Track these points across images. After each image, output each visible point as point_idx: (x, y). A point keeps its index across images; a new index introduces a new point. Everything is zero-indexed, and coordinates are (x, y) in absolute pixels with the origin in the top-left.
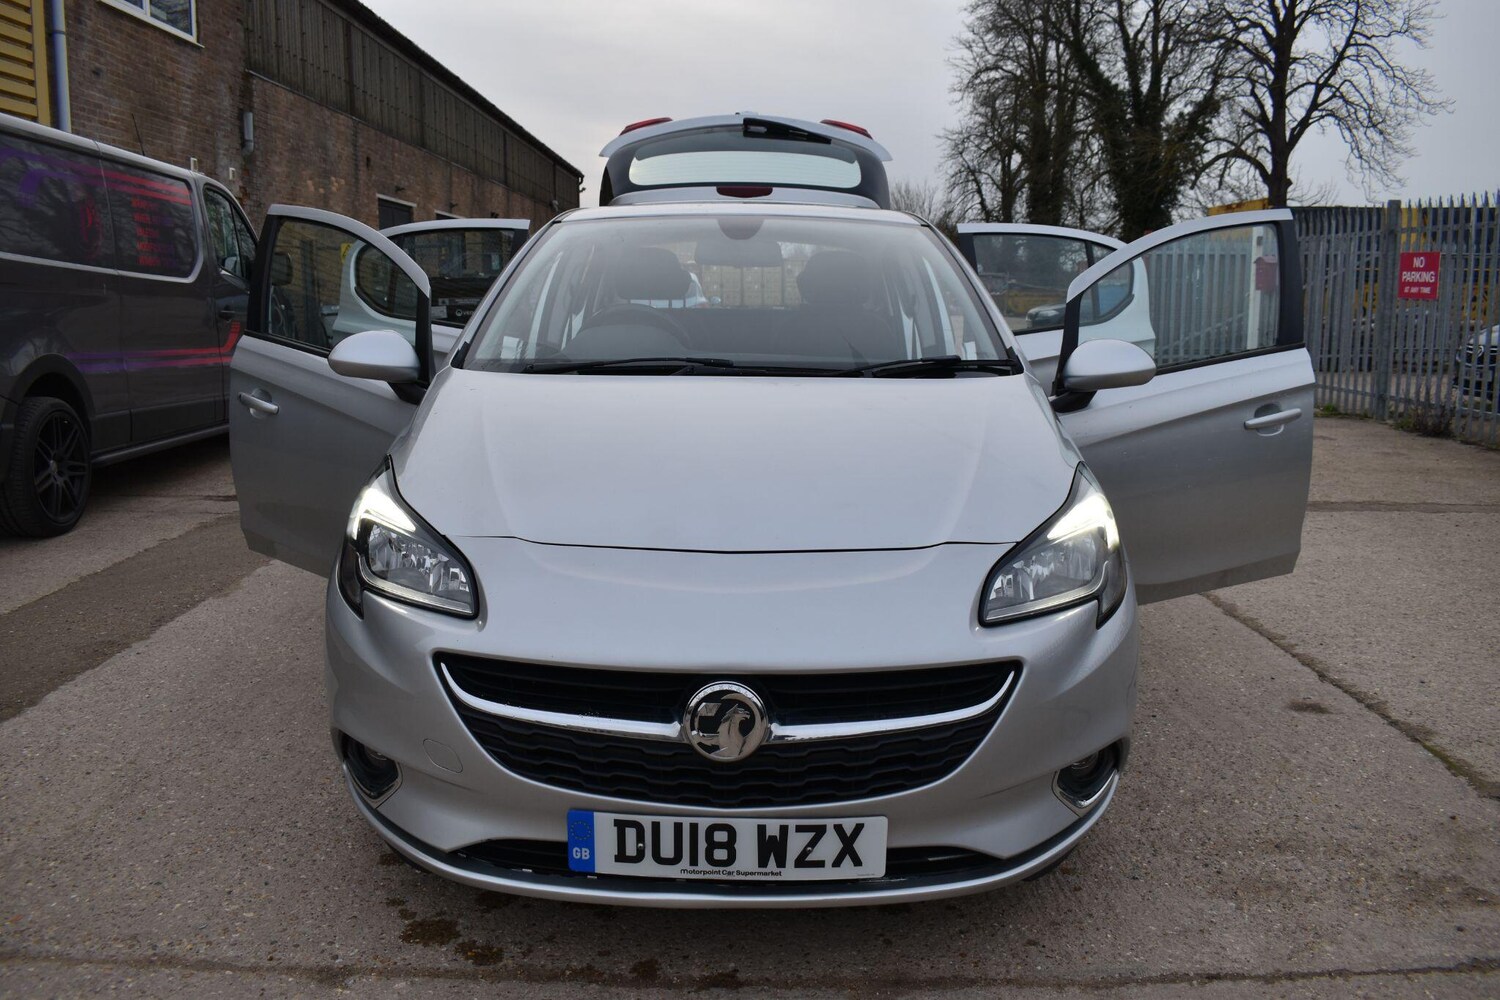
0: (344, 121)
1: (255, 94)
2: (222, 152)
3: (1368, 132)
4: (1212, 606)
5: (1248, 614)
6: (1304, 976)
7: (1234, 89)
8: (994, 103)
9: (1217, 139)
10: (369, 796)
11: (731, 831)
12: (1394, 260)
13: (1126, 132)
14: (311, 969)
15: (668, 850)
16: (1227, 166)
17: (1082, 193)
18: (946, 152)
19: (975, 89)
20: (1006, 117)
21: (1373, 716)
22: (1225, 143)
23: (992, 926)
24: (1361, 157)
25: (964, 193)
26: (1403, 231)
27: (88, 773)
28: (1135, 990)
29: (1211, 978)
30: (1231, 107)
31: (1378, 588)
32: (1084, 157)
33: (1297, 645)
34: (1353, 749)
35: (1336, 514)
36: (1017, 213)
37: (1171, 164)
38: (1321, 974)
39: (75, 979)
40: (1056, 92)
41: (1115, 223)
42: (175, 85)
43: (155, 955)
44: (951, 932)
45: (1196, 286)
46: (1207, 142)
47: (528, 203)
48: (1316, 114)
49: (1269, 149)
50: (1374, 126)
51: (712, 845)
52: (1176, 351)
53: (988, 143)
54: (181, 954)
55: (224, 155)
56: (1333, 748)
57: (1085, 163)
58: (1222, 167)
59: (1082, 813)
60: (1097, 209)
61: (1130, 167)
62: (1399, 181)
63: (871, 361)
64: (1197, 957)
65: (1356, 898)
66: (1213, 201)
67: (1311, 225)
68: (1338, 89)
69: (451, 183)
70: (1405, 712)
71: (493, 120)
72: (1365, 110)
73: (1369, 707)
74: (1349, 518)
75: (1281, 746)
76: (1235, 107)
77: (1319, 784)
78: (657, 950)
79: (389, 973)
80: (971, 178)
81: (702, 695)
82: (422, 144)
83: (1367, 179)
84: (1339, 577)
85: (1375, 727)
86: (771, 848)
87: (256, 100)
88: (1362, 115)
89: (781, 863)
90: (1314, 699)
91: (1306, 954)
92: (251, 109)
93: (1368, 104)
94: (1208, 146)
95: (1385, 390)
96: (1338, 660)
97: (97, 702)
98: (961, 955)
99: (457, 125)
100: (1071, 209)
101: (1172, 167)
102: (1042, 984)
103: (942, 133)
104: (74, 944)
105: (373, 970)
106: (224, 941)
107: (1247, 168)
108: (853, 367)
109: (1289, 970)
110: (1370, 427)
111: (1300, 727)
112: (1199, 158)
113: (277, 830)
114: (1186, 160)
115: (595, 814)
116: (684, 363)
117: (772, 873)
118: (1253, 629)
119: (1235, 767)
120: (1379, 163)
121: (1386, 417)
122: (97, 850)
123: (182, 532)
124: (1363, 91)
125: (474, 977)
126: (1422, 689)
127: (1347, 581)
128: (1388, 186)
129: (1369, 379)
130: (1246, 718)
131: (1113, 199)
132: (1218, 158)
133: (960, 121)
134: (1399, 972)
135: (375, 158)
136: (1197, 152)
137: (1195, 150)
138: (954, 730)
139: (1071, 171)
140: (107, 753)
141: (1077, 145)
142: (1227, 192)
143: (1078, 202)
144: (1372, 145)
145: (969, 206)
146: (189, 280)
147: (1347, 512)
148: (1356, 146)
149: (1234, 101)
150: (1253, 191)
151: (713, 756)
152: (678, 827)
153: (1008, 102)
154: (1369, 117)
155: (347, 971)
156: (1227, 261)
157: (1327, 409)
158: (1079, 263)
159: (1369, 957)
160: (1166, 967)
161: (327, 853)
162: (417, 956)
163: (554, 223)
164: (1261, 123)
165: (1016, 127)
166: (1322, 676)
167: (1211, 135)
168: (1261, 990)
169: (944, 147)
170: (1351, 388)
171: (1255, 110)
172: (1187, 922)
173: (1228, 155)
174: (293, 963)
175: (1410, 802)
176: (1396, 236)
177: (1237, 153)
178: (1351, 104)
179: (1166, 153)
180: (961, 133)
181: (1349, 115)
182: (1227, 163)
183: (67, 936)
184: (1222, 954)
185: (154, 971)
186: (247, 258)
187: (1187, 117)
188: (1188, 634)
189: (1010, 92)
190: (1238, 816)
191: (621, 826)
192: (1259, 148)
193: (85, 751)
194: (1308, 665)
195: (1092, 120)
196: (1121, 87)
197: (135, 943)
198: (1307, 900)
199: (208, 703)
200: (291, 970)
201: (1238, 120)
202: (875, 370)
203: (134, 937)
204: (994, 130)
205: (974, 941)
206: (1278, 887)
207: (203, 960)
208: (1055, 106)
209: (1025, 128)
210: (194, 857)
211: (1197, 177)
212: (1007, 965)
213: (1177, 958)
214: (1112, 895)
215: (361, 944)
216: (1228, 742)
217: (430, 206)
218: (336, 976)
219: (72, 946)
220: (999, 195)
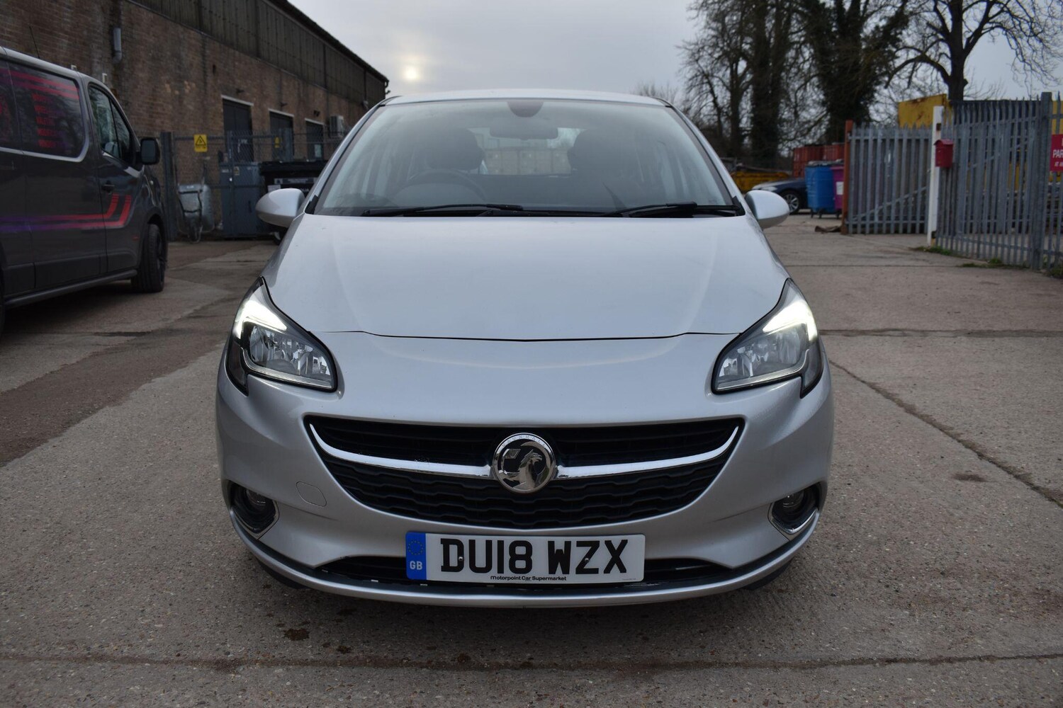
0: (194, 36)
1: (122, 13)
2: (96, 60)
3: (1030, 40)
4: (896, 407)
5: (925, 412)
6: (960, 660)
7: (920, 6)
8: (724, 20)
9: (907, 48)
10: (253, 531)
11: (529, 547)
12: (1047, 140)
13: (832, 42)
14: (210, 662)
15: (481, 561)
16: (914, 69)
17: (796, 92)
18: (685, 60)
19: (708, 8)
20: (734, 31)
21: (1019, 484)
22: (913, 51)
23: (724, 627)
24: (1024, 61)
25: (700, 93)
26: (1053, 117)
27: (24, 531)
28: (832, 670)
29: (889, 661)
30: (917, 20)
31: (1028, 393)
32: (797, 63)
33: (962, 434)
34: (1003, 507)
35: (997, 340)
36: (743, 109)
37: (869, 68)
38: (974, 659)
39: (30, 671)
40: (774, 10)
41: (823, 116)
42: (58, 6)
43: (89, 654)
44: (693, 631)
45: (887, 166)
46: (898, 49)
47: (344, 103)
48: (987, 26)
49: (949, 55)
50: (1035, 35)
51: (514, 558)
52: (872, 218)
53: (718, 52)
54: (109, 653)
55: (98, 63)
56: (988, 506)
57: (798, 67)
58: (910, 70)
59: (791, 538)
60: (808, 105)
61: (835, 70)
62: (1056, 80)
63: (629, 206)
64: (879, 647)
65: (1002, 609)
66: (903, 98)
67: (980, 113)
68: (1005, 6)
69: (281, 87)
70: (1044, 480)
71: (315, 36)
72: (1028, 22)
73: (1017, 477)
74: (1008, 342)
75: (947, 505)
76: (921, 21)
77: (976, 530)
78: (471, 646)
79: (269, 663)
80: (705, 81)
81: (506, 443)
82: (257, 54)
83: (1029, 79)
84: (998, 385)
85: (1021, 492)
86: (558, 559)
87: (123, 18)
88: (1025, 26)
89: (566, 570)
90: (974, 472)
91: (962, 645)
92: (119, 25)
93: (1030, 18)
94: (899, 53)
95: (1040, 245)
96: (993, 444)
97: (25, 481)
98: (701, 647)
99: (285, 39)
100: (787, 105)
101: (870, 70)
102: (762, 666)
103: (681, 44)
104: (27, 647)
105: (257, 661)
106: (141, 644)
107: (930, 71)
108: (615, 210)
109: (949, 656)
110: (1027, 275)
111: (962, 491)
112: (891, 63)
113: (176, 568)
114: (881, 64)
115: (427, 535)
116: (485, 208)
117: (559, 579)
118: (928, 423)
119: (910, 519)
120: (1039, 65)
121: (1040, 268)
122: (37, 583)
123: (78, 359)
124: (1026, 7)
125: (334, 665)
126: (1059, 464)
127: (1003, 388)
128: (1046, 85)
129: (1026, 239)
130: (920, 485)
131: (822, 97)
132: (907, 62)
133: (696, 34)
134: (1033, 657)
135: (219, 66)
136: (890, 58)
137: (889, 56)
138: (693, 470)
139: (787, 74)
140: (38, 517)
141: (792, 53)
142: (915, 90)
143: (793, 100)
144: (1034, 51)
145: (704, 103)
146: (78, 160)
147: (1006, 338)
148: (1020, 52)
149: (920, 16)
150: (936, 90)
151: (515, 489)
152: (489, 544)
153: (735, 18)
154: (1031, 28)
155: (237, 663)
156: (913, 144)
157: (993, 261)
158: (794, 149)
159: (1010, 647)
160: (855, 654)
161: (215, 583)
162: (290, 652)
163: (380, 106)
164: (942, 34)
165: (742, 39)
166: (981, 456)
167: (901, 44)
168: (927, 669)
169: (683, 55)
170: (1013, 244)
171: (938, 23)
172: (871, 624)
173: (915, 61)
174: (195, 657)
175: (1046, 543)
176: (1048, 122)
177: (923, 58)
178: (1016, 17)
179: (865, 59)
180: (697, 44)
181: (1015, 27)
182: (914, 66)
183: (21, 642)
184: (898, 645)
185: (90, 665)
186: (123, 143)
187: (881, 30)
188: (877, 426)
189: (736, 10)
190: (913, 553)
191: (446, 543)
192: (941, 54)
193: (20, 516)
194: (970, 448)
195: (803, 33)
196: (827, 6)
197: (73, 646)
198: (964, 610)
199: (113, 481)
200: (194, 662)
201: (924, 32)
202: (632, 212)
203: (73, 642)
204: (724, 41)
205: (711, 638)
206: (942, 601)
207: (127, 657)
208: (773, 21)
209: (749, 40)
210: (113, 588)
211: (890, 78)
212: (736, 653)
213: (864, 648)
214: (815, 607)
215: (247, 644)
216: (907, 502)
217: (265, 105)
218: (229, 666)
219: (25, 648)
220: (729, 94)
